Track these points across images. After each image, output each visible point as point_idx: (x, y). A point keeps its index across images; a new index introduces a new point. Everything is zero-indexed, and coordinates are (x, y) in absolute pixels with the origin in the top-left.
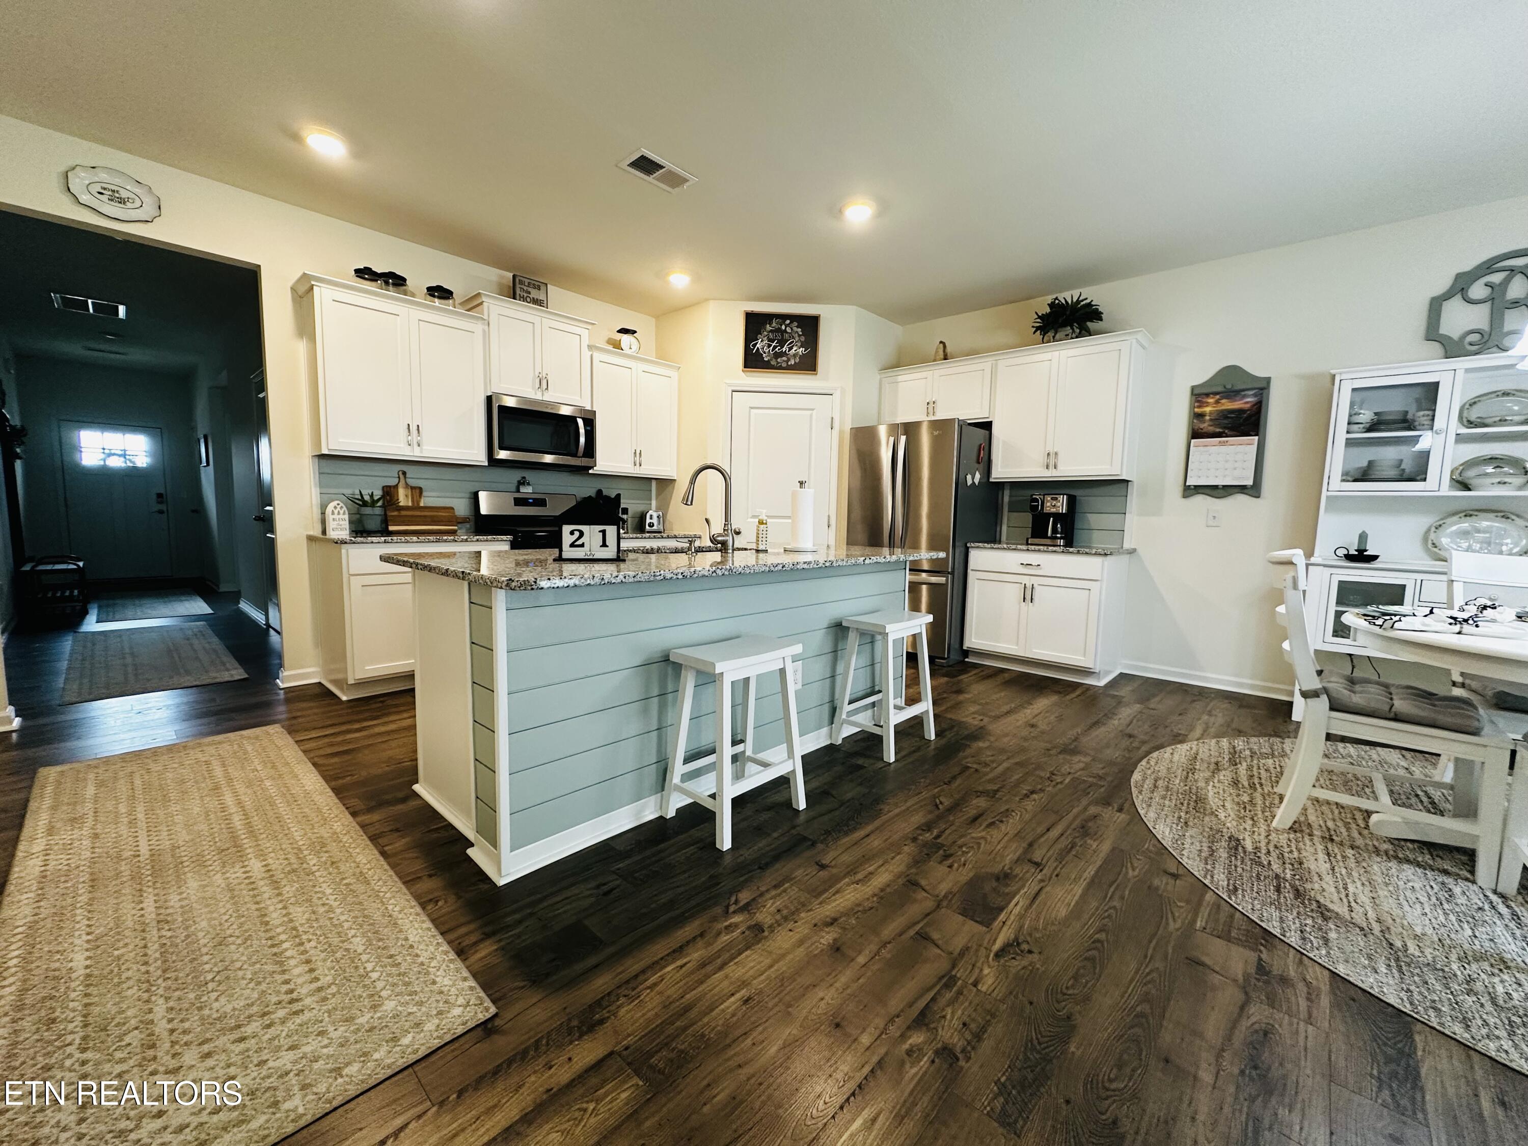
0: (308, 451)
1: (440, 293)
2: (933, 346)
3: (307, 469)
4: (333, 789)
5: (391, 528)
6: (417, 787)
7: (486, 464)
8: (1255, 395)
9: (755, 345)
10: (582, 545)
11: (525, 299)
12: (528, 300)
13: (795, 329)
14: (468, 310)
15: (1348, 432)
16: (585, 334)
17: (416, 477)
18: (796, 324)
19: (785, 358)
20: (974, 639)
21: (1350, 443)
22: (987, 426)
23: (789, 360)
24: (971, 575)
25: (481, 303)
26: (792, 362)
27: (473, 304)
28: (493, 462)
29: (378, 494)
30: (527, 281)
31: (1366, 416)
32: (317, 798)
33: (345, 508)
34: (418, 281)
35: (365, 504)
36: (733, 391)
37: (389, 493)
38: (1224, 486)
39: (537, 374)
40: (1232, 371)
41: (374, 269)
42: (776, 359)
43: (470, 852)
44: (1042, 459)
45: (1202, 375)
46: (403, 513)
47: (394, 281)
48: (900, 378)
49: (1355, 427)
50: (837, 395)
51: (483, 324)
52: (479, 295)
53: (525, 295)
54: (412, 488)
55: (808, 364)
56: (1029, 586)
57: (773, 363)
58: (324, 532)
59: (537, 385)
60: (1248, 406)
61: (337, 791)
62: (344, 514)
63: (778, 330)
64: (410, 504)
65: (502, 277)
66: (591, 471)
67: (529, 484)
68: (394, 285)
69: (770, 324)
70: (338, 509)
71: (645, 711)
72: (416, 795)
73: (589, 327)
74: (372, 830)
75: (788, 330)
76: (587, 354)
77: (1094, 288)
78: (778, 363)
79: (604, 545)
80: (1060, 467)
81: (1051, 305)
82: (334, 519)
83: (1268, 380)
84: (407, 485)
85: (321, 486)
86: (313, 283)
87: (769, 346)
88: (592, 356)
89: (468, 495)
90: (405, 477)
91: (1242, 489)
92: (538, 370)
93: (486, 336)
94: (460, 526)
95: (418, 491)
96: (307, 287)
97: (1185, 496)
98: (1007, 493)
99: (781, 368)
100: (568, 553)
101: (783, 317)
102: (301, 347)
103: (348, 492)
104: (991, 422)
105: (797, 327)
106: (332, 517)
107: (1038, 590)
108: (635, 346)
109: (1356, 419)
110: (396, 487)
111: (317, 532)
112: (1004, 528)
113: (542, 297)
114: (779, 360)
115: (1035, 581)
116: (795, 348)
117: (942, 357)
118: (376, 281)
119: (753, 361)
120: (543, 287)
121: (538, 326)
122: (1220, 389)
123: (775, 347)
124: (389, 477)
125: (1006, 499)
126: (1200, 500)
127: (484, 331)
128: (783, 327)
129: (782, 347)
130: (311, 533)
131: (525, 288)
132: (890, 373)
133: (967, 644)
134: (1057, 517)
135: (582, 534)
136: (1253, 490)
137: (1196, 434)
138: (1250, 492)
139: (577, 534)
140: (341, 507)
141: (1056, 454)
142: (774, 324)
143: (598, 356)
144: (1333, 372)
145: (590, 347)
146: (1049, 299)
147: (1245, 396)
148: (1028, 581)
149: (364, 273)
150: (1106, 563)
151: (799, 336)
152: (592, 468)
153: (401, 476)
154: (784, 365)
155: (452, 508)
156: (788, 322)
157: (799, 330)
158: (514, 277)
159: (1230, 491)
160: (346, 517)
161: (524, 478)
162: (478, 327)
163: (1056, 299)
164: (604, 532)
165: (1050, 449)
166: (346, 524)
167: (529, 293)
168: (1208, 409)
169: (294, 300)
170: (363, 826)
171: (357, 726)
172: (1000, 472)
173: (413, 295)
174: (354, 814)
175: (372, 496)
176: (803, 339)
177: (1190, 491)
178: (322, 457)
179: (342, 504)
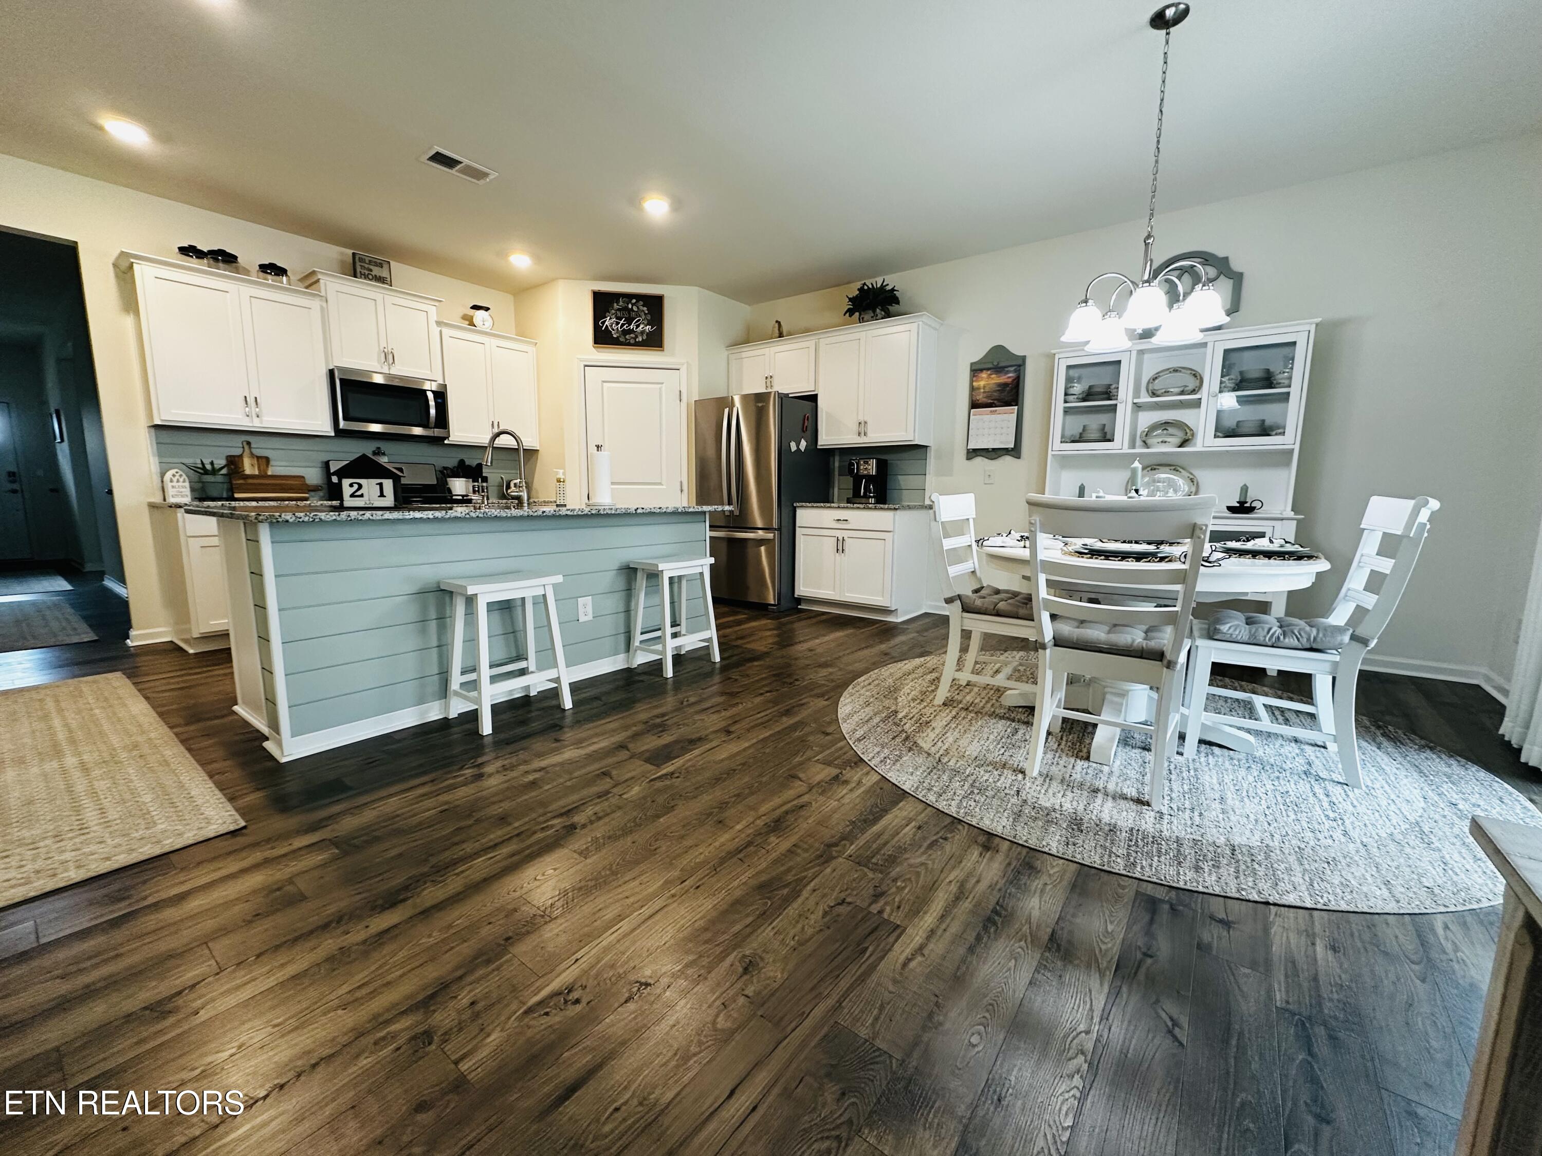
0: (142, 424)
1: (272, 269)
2: (771, 325)
3: (144, 441)
4: (158, 713)
5: (236, 495)
6: (236, 708)
7: (333, 434)
8: (1015, 371)
9: (603, 323)
10: (362, 496)
11: (366, 277)
12: (370, 277)
13: (641, 308)
14: (307, 287)
15: (1066, 402)
16: (432, 310)
17: (261, 447)
18: (641, 303)
19: (632, 335)
20: (803, 589)
21: (1067, 411)
22: (813, 398)
23: (637, 337)
24: (798, 530)
25: (318, 281)
26: (640, 339)
27: (310, 281)
28: (340, 433)
29: (220, 462)
30: (367, 259)
31: (1078, 389)
32: (141, 719)
33: (184, 476)
34: (250, 257)
35: (206, 472)
36: (586, 366)
37: (234, 462)
38: (994, 449)
39: (382, 349)
40: (999, 350)
41: (199, 247)
42: (625, 336)
43: (266, 744)
44: (855, 428)
45: (977, 355)
46: (250, 481)
47: (223, 258)
48: (744, 355)
49: (1071, 398)
50: (684, 369)
51: (321, 300)
52: (314, 273)
53: (367, 272)
54: (258, 458)
55: (655, 341)
56: (840, 538)
57: (622, 339)
58: (165, 500)
59: (383, 359)
60: (1010, 380)
61: (161, 715)
62: (184, 481)
63: (625, 309)
64: (257, 473)
65: (342, 254)
66: (446, 442)
67: (384, 454)
68: (224, 261)
69: (618, 302)
70: (177, 477)
71: (423, 631)
72: (235, 713)
73: (437, 304)
74: (184, 737)
75: (635, 308)
76: (435, 330)
77: (893, 275)
78: (626, 339)
79: (382, 495)
80: (869, 434)
81: (861, 290)
82: (173, 487)
83: (1024, 358)
84: (252, 455)
85: (160, 454)
86: (132, 260)
87: (617, 324)
88: (441, 332)
89: (320, 465)
90: (250, 448)
91: (1005, 451)
92: (383, 344)
93: (324, 313)
94: (312, 493)
95: (264, 460)
96: (127, 264)
97: (968, 459)
98: (837, 459)
99: (629, 344)
100: (348, 502)
101: (629, 297)
102: (128, 321)
103: (189, 461)
104: (816, 395)
105: (643, 306)
106: (170, 484)
107: (847, 540)
108: (489, 323)
109: (1071, 391)
110: (241, 456)
111: (157, 499)
112: (836, 490)
113: (384, 273)
114: (627, 337)
115: (846, 534)
116: (642, 326)
117: (777, 335)
118: (203, 258)
119: (602, 337)
120: (385, 266)
121: (380, 301)
122: (990, 366)
123: (623, 325)
124: (234, 447)
125: (837, 464)
126: (979, 461)
127: (322, 307)
128: (630, 306)
129: (630, 325)
130: (152, 500)
131: (366, 266)
132: (736, 349)
133: (797, 594)
134: (869, 478)
135: (360, 487)
136: (1015, 451)
137: (974, 405)
138: (1012, 453)
139: (356, 486)
140: (181, 476)
141: (866, 423)
142: (621, 303)
143: (446, 331)
144: (1053, 351)
145: (439, 323)
146: (859, 285)
147: (1008, 372)
148: (840, 534)
149: (187, 251)
150: (897, 517)
151: (645, 314)
152: (445, 438)
153: (246, 447)
154: (632, 341)
155: (303, 477)
156: (634, 301)
157: (645, 309)
158: (354, 254)
159: (1000, 453)
160: (187, 484)
161: (379, 448)
162: (315, 304)
163: (865, 284)
164: (381, 485)
165: (861, 419)
166: (187, 491)
167: (371, 270)
168: (982, 383)
169: (117, 276)
170: (177, 734)
171: (197, 671)
172: (825, 439)
173: (247, 272)
174: (171, 728)
175: (212, 463)
176: (649, 317)
177: (973, 453)
178: (157, 427)
179: (181, 473)
